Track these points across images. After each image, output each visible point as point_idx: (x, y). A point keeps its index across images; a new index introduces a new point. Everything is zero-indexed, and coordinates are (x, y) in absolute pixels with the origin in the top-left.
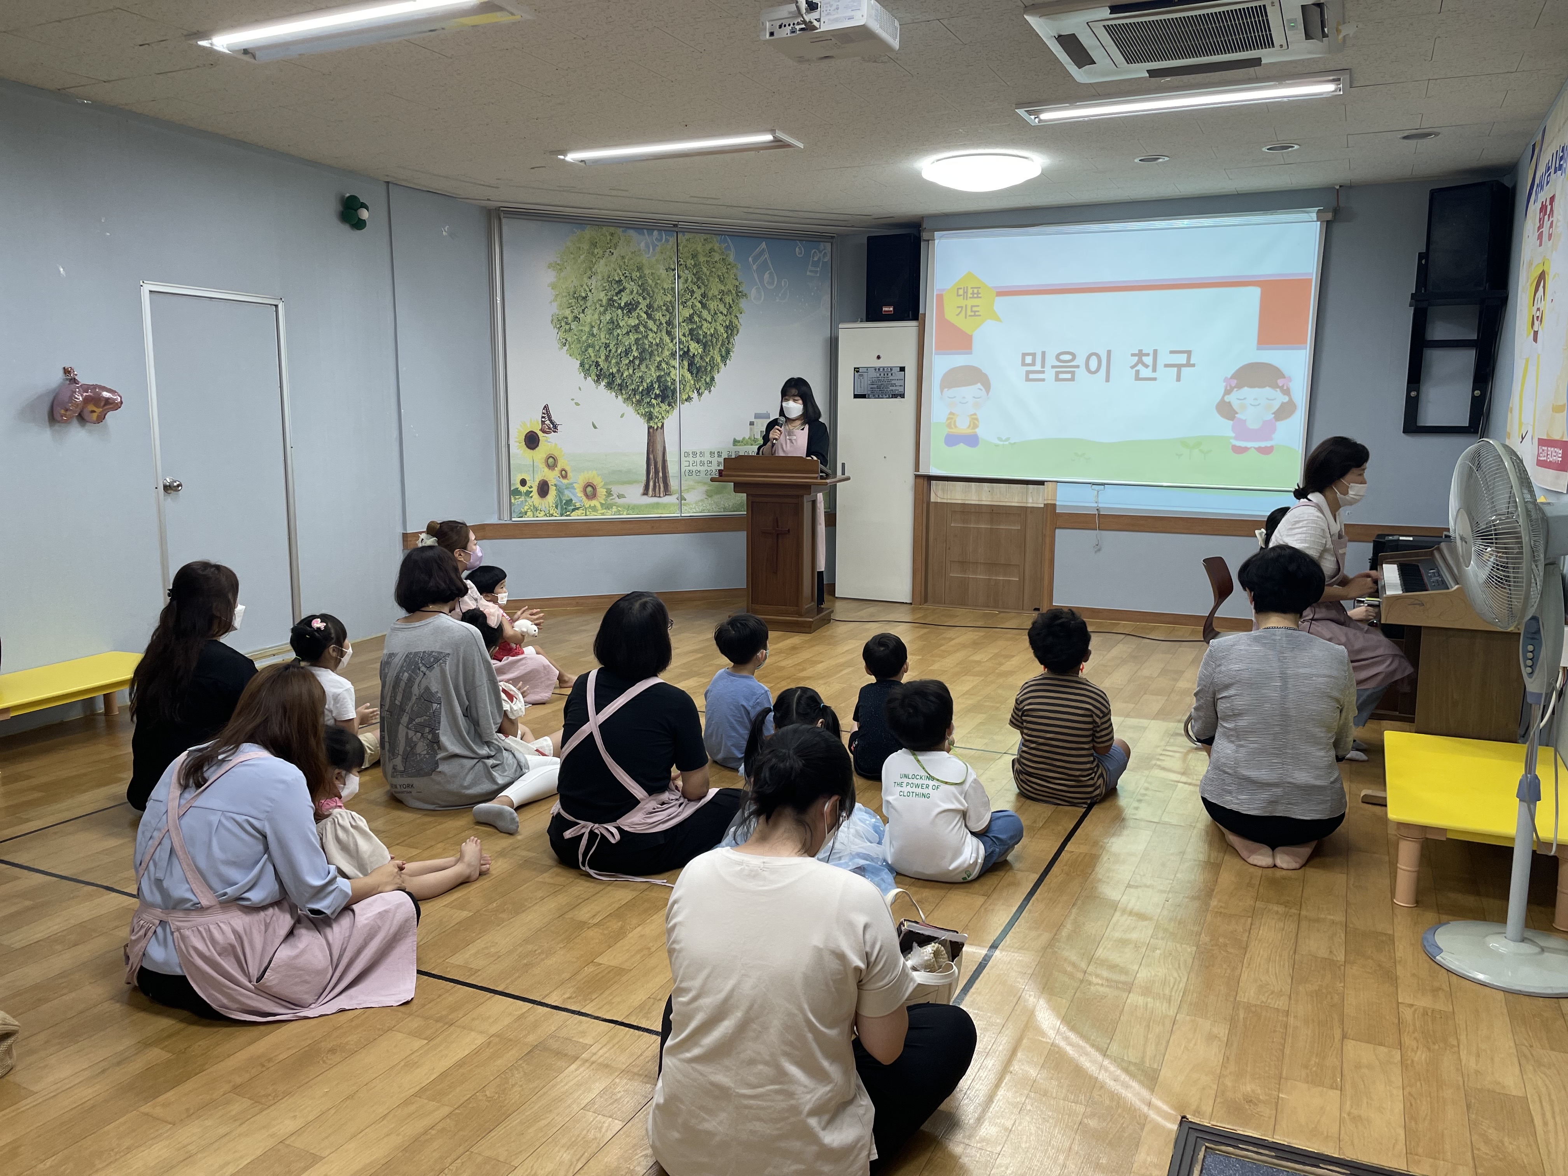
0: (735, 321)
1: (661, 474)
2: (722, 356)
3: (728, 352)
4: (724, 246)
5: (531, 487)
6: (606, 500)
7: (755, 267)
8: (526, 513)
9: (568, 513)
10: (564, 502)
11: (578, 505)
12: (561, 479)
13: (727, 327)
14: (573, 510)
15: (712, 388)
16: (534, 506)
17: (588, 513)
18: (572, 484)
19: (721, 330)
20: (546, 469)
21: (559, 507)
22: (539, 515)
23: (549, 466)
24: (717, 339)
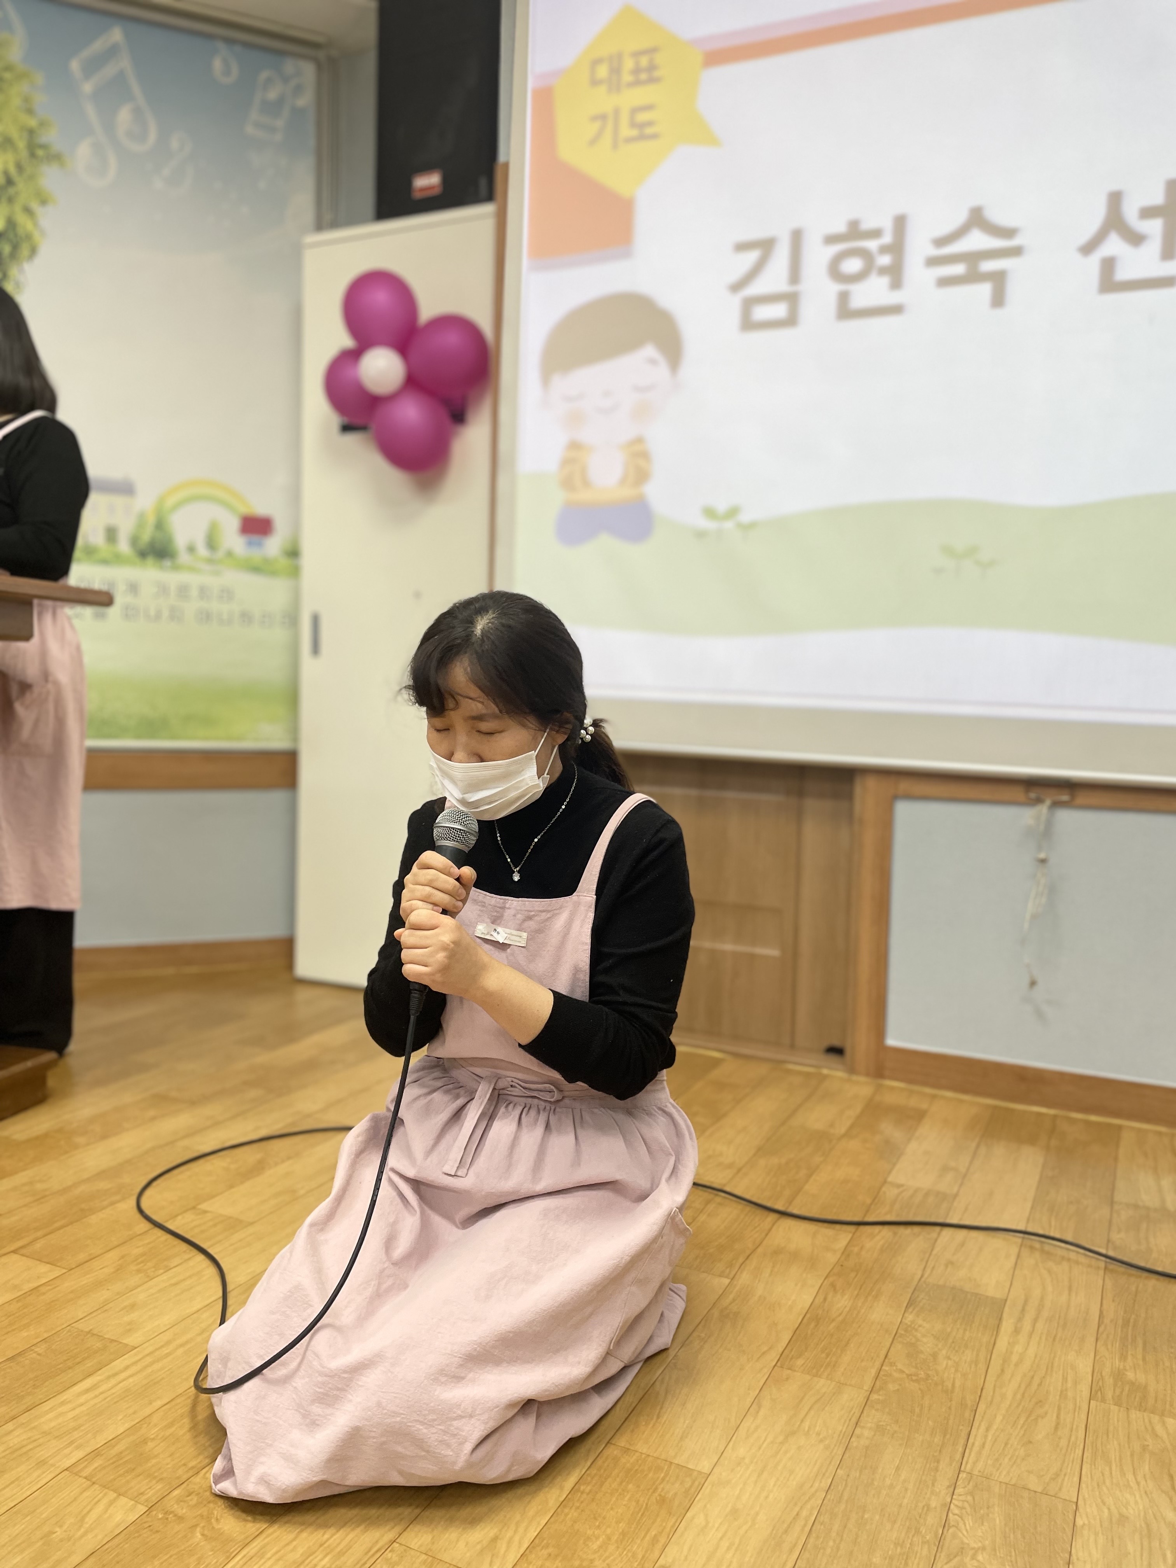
7: (87, 88)
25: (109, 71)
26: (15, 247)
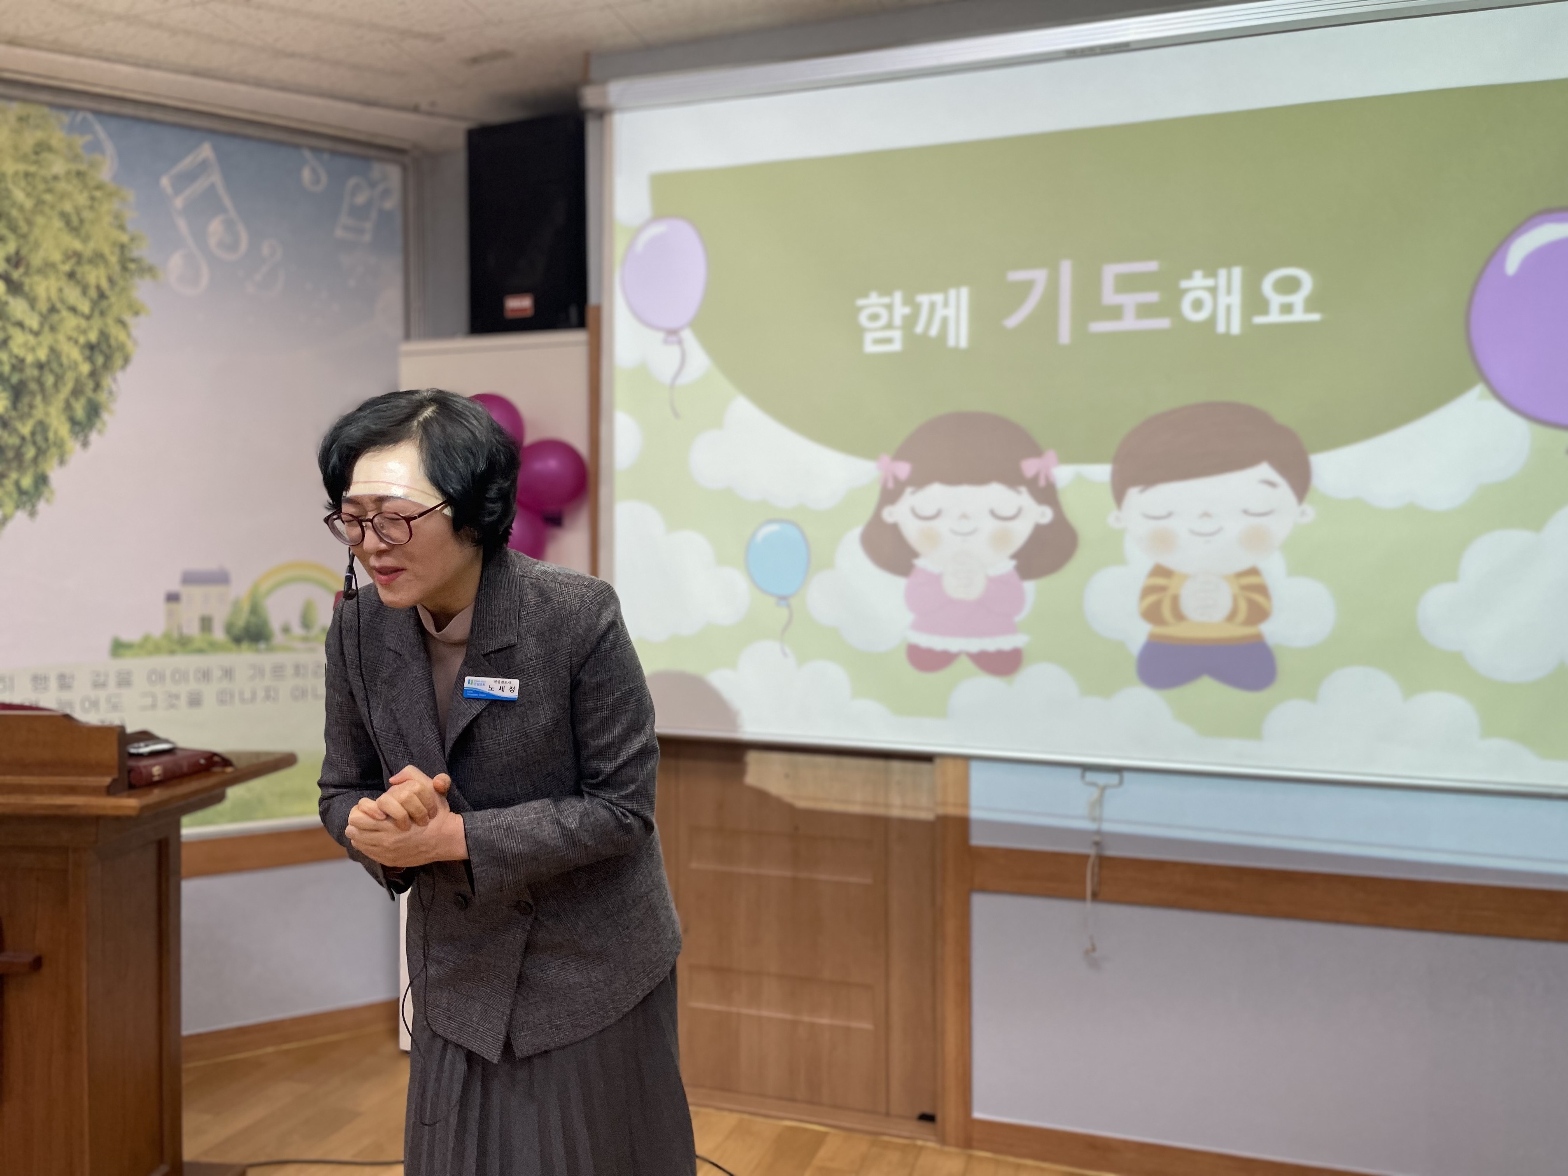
0: (117, 333)
2: (73, 422)
3: (94, 411)
4: (80, 141)
7: (179, 203)
13: (91, 347)
15: (42, 506)
19: (73, 353)
24: (59, 379)
25: (200, 185)
26: (108, 358)
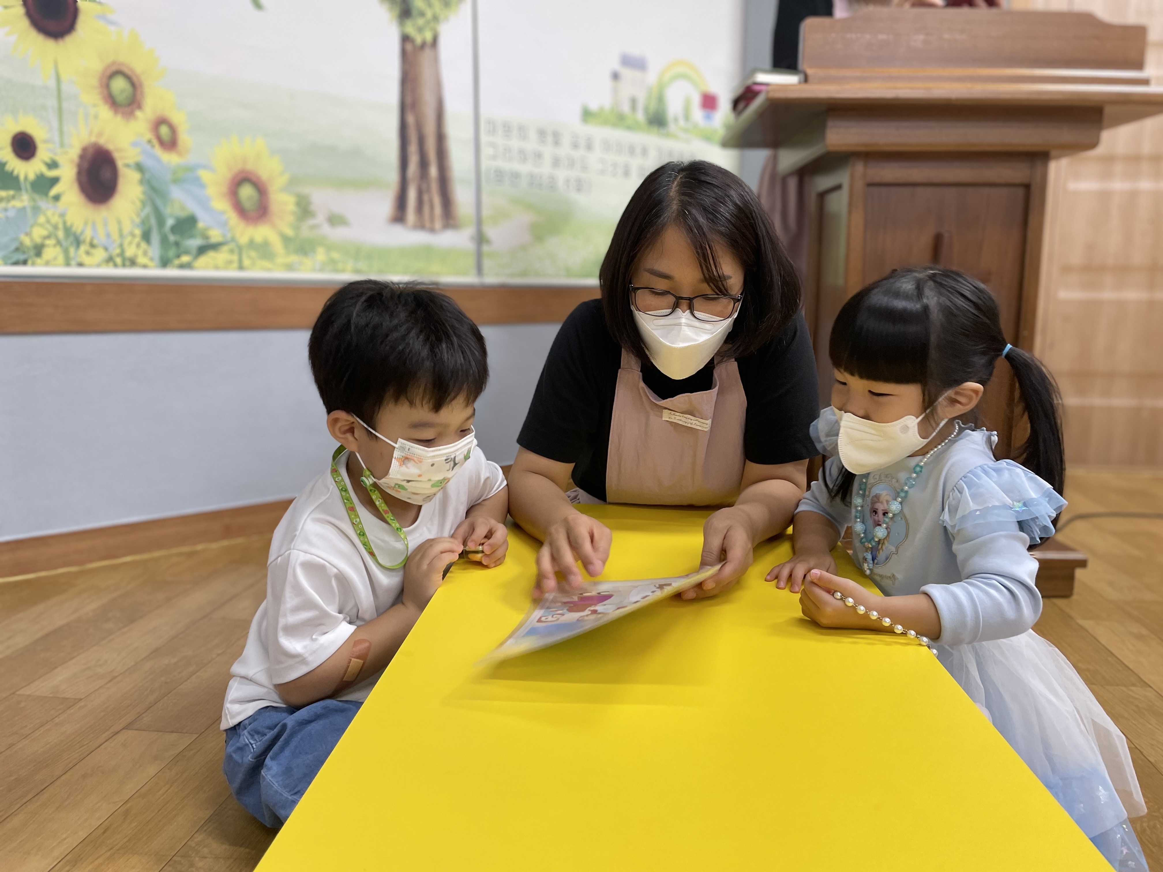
1: (433, 171)
5: (53, 165)
6: (296, 228)
8: (39, 250)
9: (185, 259)
10: (170, 222)
11: (215, 235)
12: (158, 151)
14: (202, 250)
16: (68, 230)
17: (246, 262)
18: (192, 169)
20: (105, 112)
21: (155, 238)
22: (86, 259)
23: (112, 102)
